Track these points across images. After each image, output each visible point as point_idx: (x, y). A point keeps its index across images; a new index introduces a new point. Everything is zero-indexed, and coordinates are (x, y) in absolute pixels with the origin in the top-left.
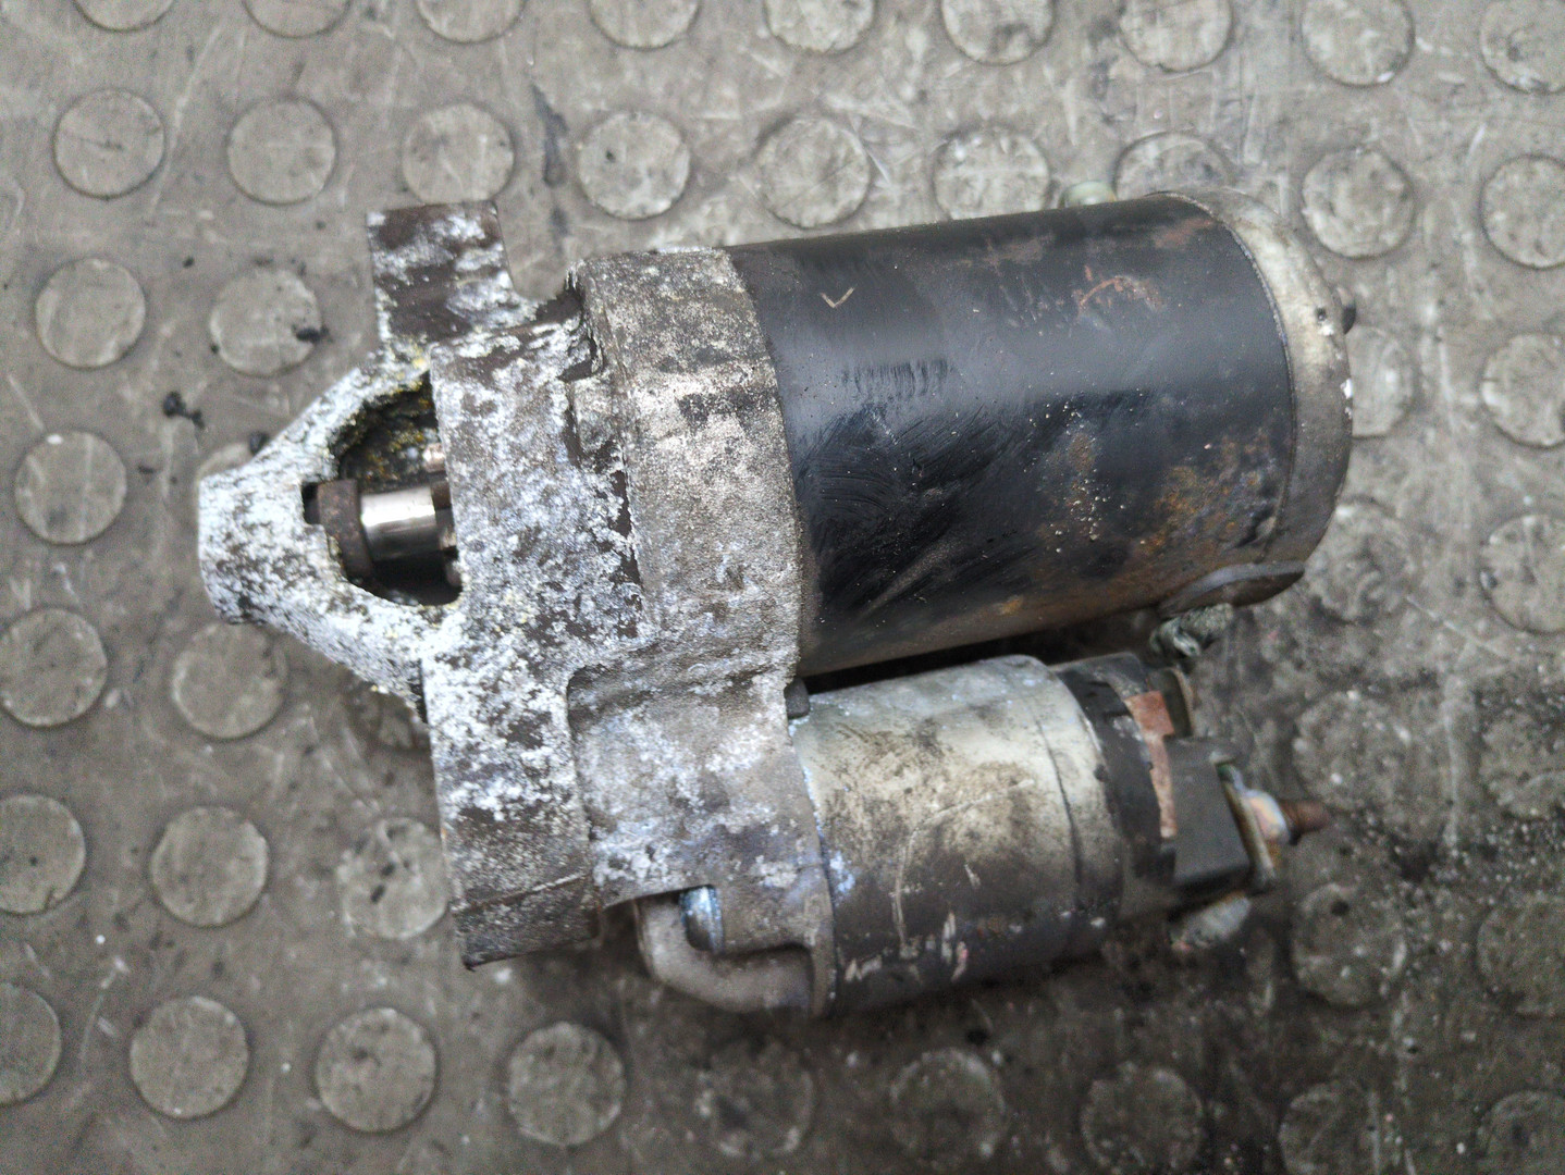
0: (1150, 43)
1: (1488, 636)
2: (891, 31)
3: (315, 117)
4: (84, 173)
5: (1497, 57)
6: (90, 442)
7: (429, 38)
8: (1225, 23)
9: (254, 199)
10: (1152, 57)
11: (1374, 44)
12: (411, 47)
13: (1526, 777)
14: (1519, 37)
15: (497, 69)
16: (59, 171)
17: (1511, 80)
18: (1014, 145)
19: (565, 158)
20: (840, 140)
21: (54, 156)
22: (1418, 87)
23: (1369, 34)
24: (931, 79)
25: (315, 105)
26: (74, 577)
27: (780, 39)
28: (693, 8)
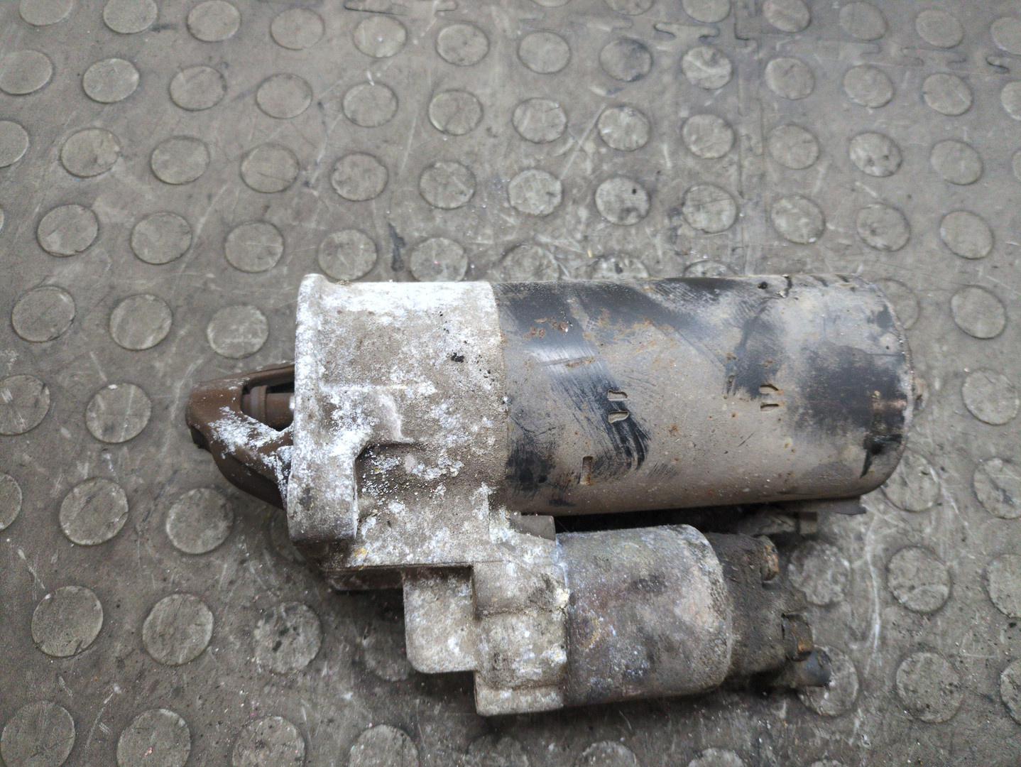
0: (698, 219)
1: (885, 512)
2: (570, 208)
3: (275, 231)
4: (146, 251)
5: (866, 233)
6: (133, 390)
7: (336, 198)
8: (734, 212)
9: (236, 269)
10: (699, 226)
11: (807, 225)
12: (327, 201)
13: (913, 588)
14: (875, 225)
15: (371, 214)
16: (132, 248)
17: (873, 244)
18: (631, 263)
19: (405, 258)
20: (544, 256)
21: (130, 241)
22: (829, 245)
23: (804, 220)
24: (589, 231)
25: (275, 226)
26: (115, 462)
27: (515, 208)
28: (472, 191)
